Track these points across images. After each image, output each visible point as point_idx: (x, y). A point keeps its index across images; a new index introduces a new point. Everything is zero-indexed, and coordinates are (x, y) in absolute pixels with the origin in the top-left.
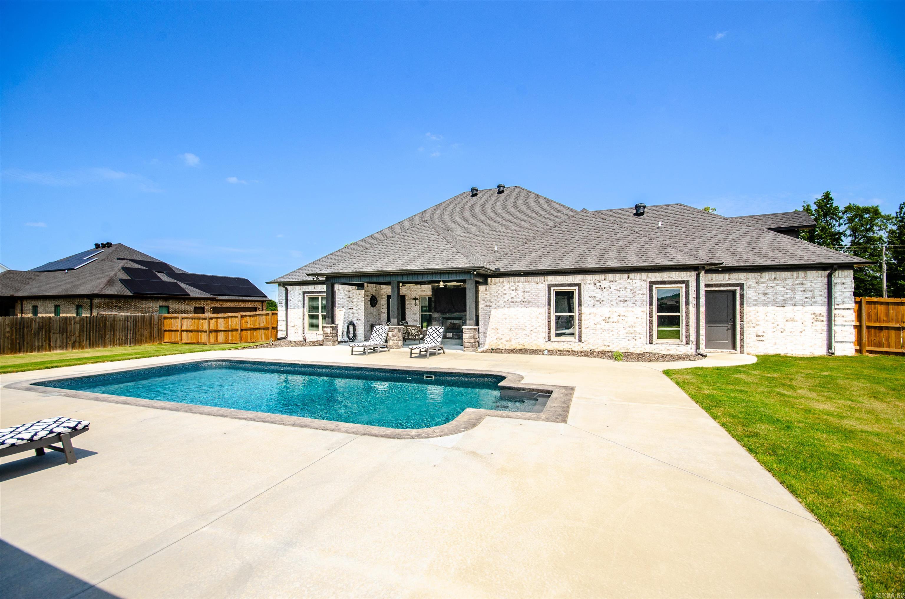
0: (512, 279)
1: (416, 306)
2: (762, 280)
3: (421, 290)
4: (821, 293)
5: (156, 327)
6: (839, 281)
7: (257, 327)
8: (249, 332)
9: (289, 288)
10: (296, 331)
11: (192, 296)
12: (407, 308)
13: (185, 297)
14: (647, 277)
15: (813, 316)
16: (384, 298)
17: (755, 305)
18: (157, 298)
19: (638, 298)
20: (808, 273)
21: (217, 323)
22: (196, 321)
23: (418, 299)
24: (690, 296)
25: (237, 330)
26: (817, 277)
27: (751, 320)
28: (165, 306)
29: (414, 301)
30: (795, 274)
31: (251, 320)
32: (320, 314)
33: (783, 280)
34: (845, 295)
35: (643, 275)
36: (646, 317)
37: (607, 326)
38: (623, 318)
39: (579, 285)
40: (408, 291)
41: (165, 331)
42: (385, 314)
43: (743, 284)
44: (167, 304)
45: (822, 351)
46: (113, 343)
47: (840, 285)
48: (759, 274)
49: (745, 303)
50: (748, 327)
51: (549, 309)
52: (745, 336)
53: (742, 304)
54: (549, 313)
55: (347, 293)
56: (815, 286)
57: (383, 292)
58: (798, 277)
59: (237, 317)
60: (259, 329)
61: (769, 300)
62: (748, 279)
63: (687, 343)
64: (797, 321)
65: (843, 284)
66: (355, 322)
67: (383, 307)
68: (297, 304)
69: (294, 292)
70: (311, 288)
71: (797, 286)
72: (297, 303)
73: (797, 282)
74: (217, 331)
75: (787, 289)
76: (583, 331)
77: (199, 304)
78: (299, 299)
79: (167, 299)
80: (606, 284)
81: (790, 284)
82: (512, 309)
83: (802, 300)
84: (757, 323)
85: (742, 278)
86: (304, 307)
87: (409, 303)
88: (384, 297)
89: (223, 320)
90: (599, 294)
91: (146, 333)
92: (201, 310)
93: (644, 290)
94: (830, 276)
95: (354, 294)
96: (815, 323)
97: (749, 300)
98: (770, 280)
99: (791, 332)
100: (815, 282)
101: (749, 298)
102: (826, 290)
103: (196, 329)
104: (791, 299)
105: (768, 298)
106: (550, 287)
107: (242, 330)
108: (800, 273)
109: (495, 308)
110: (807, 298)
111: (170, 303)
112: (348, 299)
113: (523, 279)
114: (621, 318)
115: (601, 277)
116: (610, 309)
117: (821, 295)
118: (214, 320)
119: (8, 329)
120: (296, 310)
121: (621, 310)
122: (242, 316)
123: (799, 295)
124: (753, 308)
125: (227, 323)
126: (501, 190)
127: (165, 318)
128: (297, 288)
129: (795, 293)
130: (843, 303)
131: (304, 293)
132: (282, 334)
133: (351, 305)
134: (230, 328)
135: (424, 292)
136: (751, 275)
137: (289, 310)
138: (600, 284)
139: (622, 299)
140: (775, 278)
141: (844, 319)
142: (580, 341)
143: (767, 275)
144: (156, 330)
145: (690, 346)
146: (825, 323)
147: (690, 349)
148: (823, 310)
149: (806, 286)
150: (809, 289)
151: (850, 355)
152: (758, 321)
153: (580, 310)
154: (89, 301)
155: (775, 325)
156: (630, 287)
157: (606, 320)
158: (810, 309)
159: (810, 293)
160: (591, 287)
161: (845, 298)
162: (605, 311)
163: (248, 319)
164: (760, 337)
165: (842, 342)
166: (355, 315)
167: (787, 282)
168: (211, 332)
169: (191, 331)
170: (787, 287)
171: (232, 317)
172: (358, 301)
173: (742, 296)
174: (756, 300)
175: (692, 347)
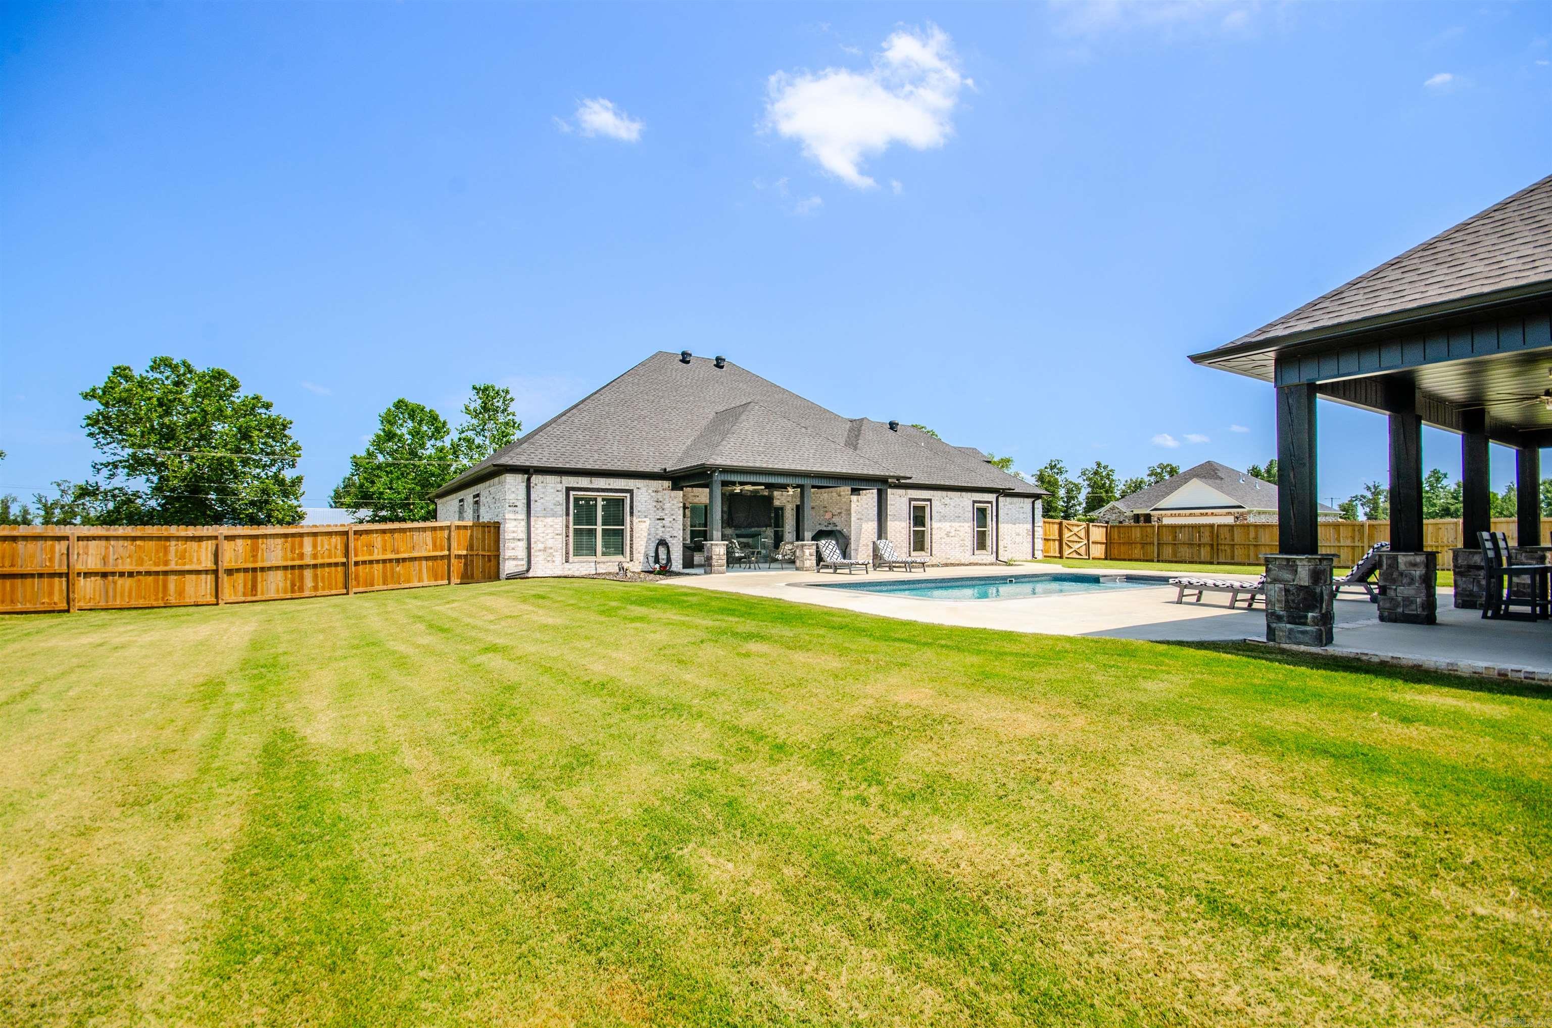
4: (1030, 515)
6: (1037, 507)
9: (534, 478)
10: (549, 559)
14: (972, 496)
15: (1027, 531)
17: (1004, 522)
19: (966, 514)
20: (1025, 499)
21: (254, 550)
26: (1028, 503)
27: (1003, 533)
30: (1019, 499)
31: (385, 541)
32: (599, 528)
33: (1015, 504)
34: (1039, 517)
35: (970, 495)
36: (970, 531)
37: (948, 540)
39: (930, 500)
47: (1037, 510)
48: (1007, 498)
51: (909, 523)
54: (909, 527)
55: (653, 494)
56: (1027, 510)
58: (1021, 502)
59: (342, 533)
60: (412, 559)
63: (992, 553)
64: (1020, 535)
66: (669, 540)
68: (552, 509)
69: (545, 487)
70: (584, 482)
71: (1020, 509)
72: (553, 507)
73: (1020, 506)
74: (251, 570)
75: (1016, 511)
76: (934, 545)
78: (557, 499)
80: (947, 501)
81: (1017, 507)
83: (1022, 519)
86: (568, 514)
89: (279, 541)
90: (943, 510)
93: (970, 507)
94: (1033, 503)
95: (667, 497)
96: (1028, 536)
98: (1009, 503)
99: (1018, 544)
100: (1028, 506)
102: (1032, 513)
104: (1018, 518)
105: (1009, 517)
106: (909, 500)
108: (1022, 499)
112: (655, 504)
114: (957, 532)
115: (944, 493)
116: (950, 524)
118: (239, 542)
120: (549, 520)
121: (956, 525)
123: (1021, 516)
128: (551, 479)
129: (1019, 514)
130: (1038, 522)
131: (568, 490)
132: (517, 566)
133: (661, 514)
137: (532, 519)
138: (943, 500)
139: (957, 515)
141: (1039, 534)
142: (931, 554)
146: (1032, 536)
147: (992, 558)
148: (1030, 526)
149: (1024, 509)
150: (1025, 511)
153: (930, 525)
155: (1011, 538)
156: (961, 505)
158: (1025, 526)
159: (1026, 515)
160: (938, 503)
161: (1039, 519)
163: (377, 539)
165: (1038, 550)
166: (667, 529)
168: (224, 572)
169: (127, 575)
170: (1016, 509)
172: (673, 507)
175: (994, 555)
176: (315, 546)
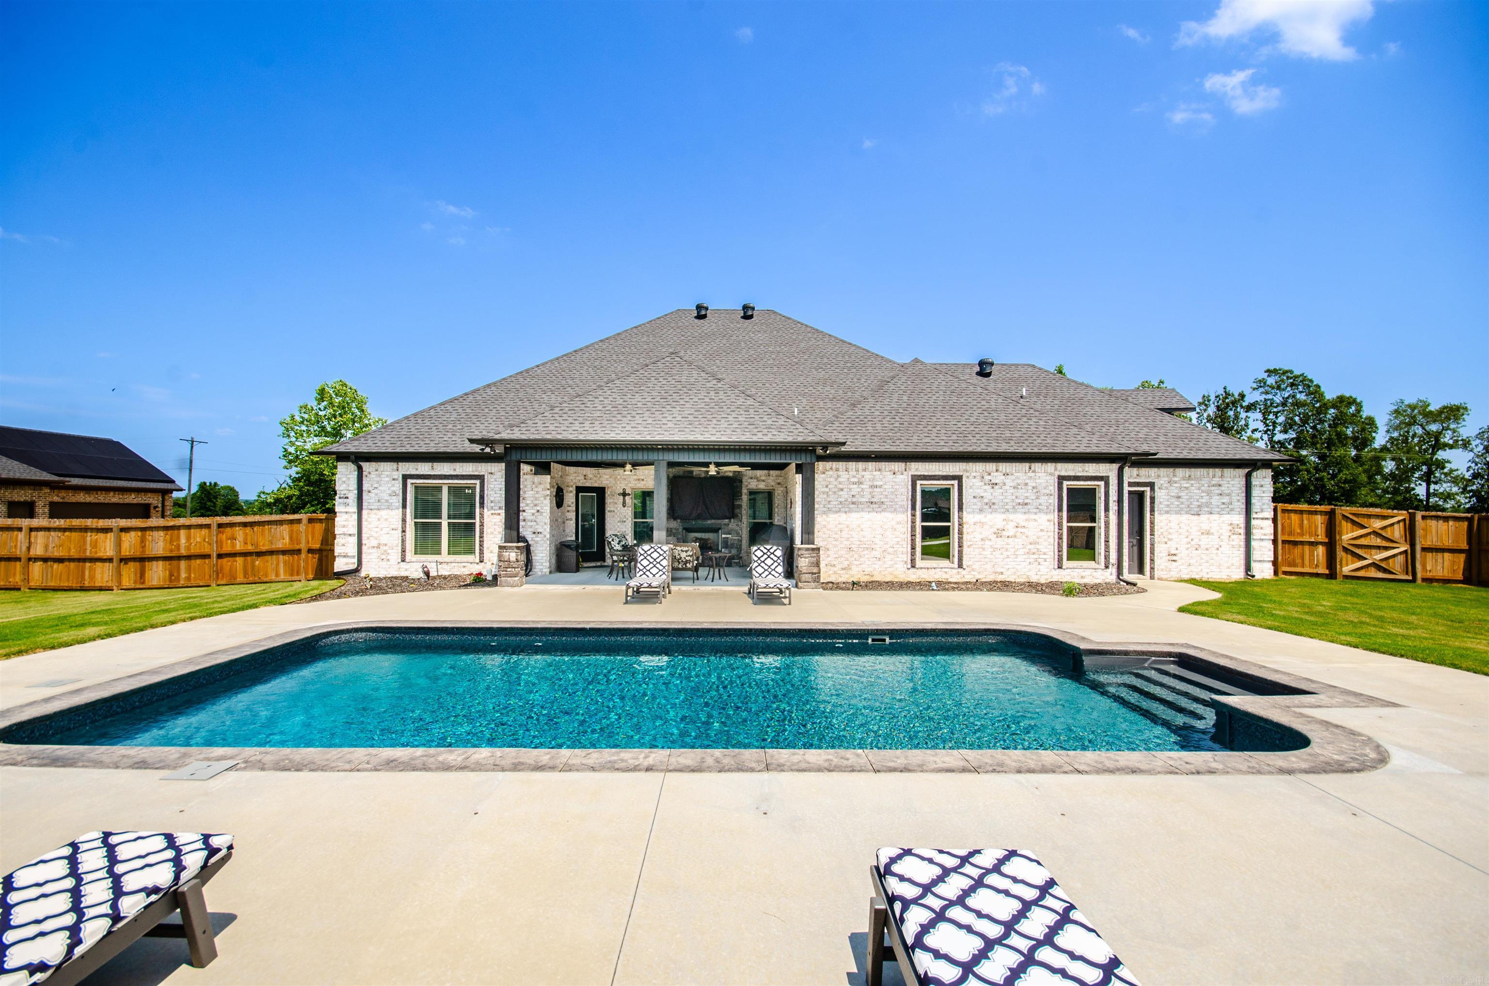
0: (852, 465)
1: (624, 506)
2: (1175, 479)
3: (635, 477)
4: (1238, 498)
6: (1257, 483)
7: (264, 548)
8: (240, 560)
9: (366, 466)
10: (383, 557)
12: (609, 511)
14: (1056, 469)
15: (1230, 528)
16: (571, 492)
17: (1167, 512)
19: (1043, 500)
20: (1225, 470)
21: (143, 540)
23: (629, 494)
24: (1111, 499)
26: (1235, 477)
27: (1162, 533)
29: (622, 497)
30: (1211, 471)
31: (246, 535)
32: (445, 523)
33: (1198, 479)
34: (1264, 501)
35: (1050, 467)
36: (1053, 528)
37: (1000, 542)
38: (1023, 530)
39: (959, 478)
40: (611, 479)
42: (572, 522)
43: (1154, 483)
45: (1238, 574)
47: (1258, 488)
48: (1172, 470)
49: (1156, 509)
50: (1159, 542)
51: (913, 515)
52: (1156, 554)
53: (1152, 510)
54: (913, 522)
56: (1232, 489)
57: (570, 479)
58: (1214, 476)
59: (208, 526)
60: (271, 553)
61: (1183, 506)
62: (1159, 476)
63: (1107, 567)
64: (1213, 534)
65: (1262, 486)
66: (529, 537)
67: (569, 508)
68: (387, 501)
69: (379, 476)
70: (424, 468)
71: (1213, 488)
72: (388, 498)
73: (1213, 482)
74: (142, 560)
75: (1203, 492)
76: (965, 550)
77: (21, 495)
78: (393, 489)
80: (998, 478)
81: (1206, 485)
82: (854, 515)
83: (1218, 506)
84: (1170, 537)
85: (1153, 475)
86: (404, 506)
87: (611, 501)
88: (571, 489)
89: (162, 533)
90: (988, 494)
92: (28, 510)
93: (1051, 488)
94: (1248, 476)
96: (1233, 537)
97: (1161, 506)
98: (1184, 479)
99: (1207, 549)
100: (1233, 482)
101: (1161, 503)
102: (1244, 494)
103: (73, 553)
104: (1208, 504)
105: (1182, 503)
106: (915, 479)
107: (220, 556)
108: (1217, 470)
110: (1223, 503)
113: (871, 465)
114: (1020, 530)
115: (991, 466)
116: (1003, 516)
117: (1238, 501)
118: (133, 534)
120: (384, 513)
121: (1019, 518)
122: (220, 526)
123: (1216, 500)
124: (1165, 516)
125: (174, 540)
126: (747, 313)
128: (387, 468)
129: (1211, 498)
130: (1262, 511)
131: (405, 477)
132: (347, 564)
134: (183, 552)
135: (642, 483)
136: (1163, 471)
137: (365, 513)
138: (989, 477)
139: (1021, 501)
140: (1190, 476)
141: (1263, 531)
142: (960, 566)
143: (1181, 472)
145: (1109, 570)
146: (1243, 537)
147: (1110, 575)
148: (1239, 519)
149: (1223, 488)
150: (1226, 492)
151: (1268, 578)
152: (1170, 534)
153: (960, 518)
155: (1189, 540)
156: (1032, 484)
157: (998, 534)
158: (1227, 518)
159: (1227, 498)
160: (977, 482)
161: (1264, 504)
162: (996, 519)
163: (239, 532)
164: (1172, 557)
165: (1260, 561)
166: (529, 524)
167: (1203, 482)
168: (124, 560)
169: (60, 560)
170: (1203, 488)
171: (189, 527)
172: (537, 496)
173: (1153, 499)
174: (1168, 506)
175: (1113, 570)
176: (188, 538)
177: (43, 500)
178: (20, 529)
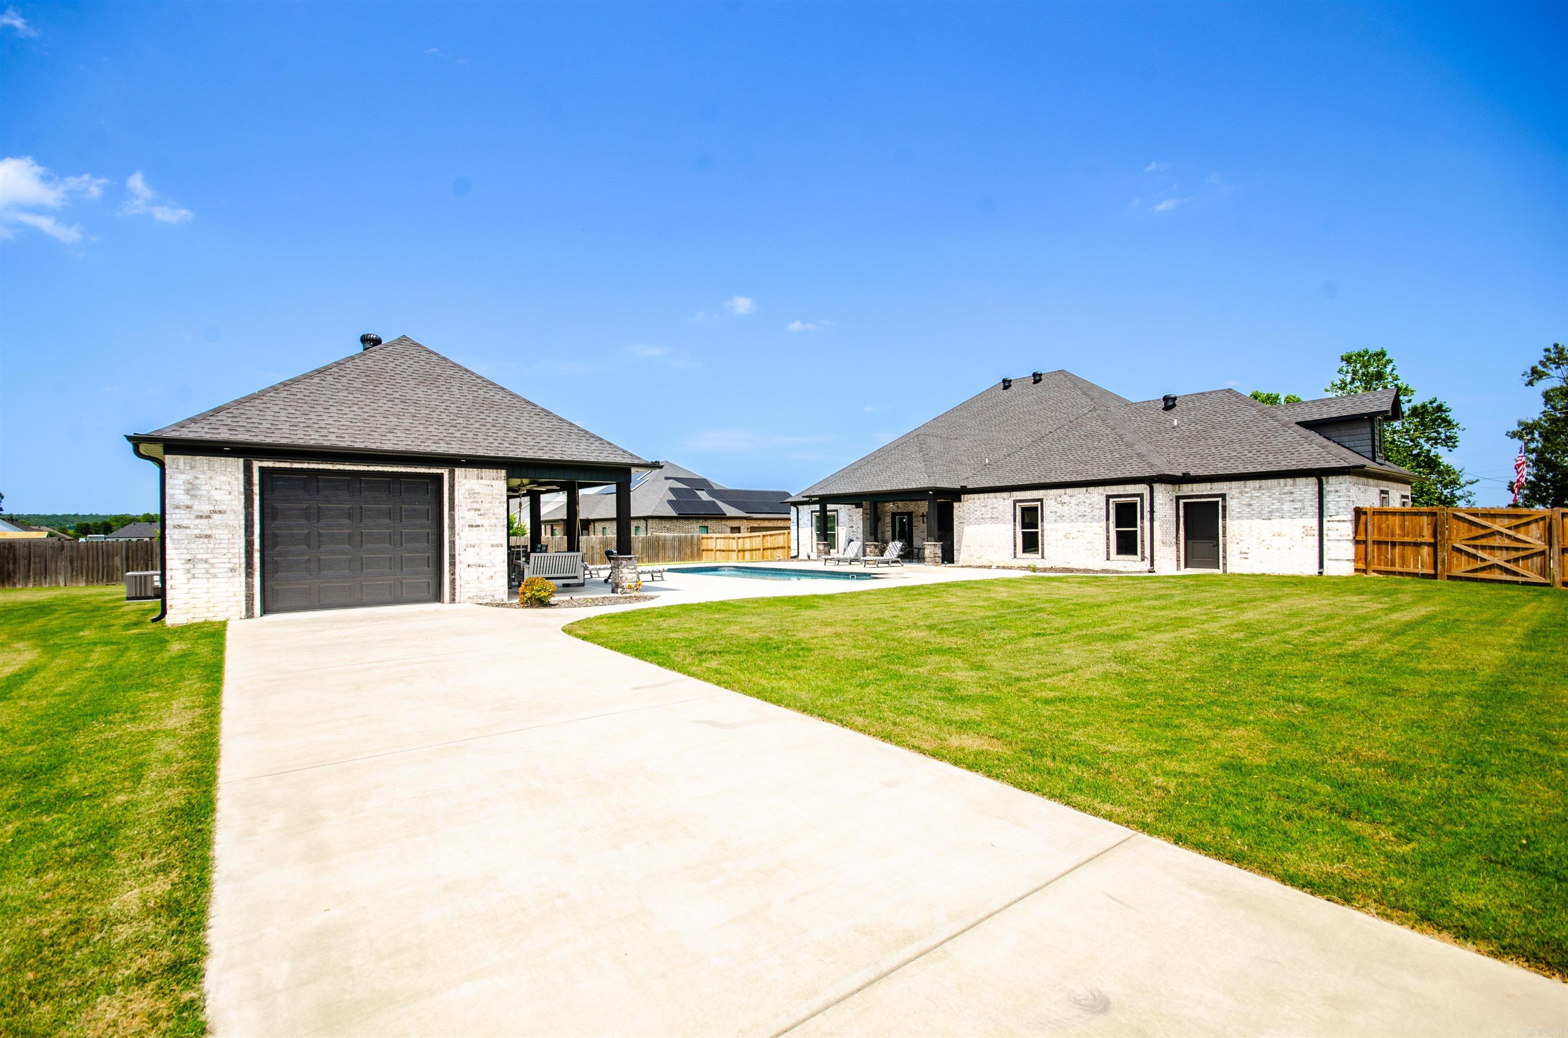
0: (982, 495)
1: (923, 523)
2: (1246, 490)
4: (1312, 503)
5: (696, 546)
6: (1332, 489)
7: (776, 546)
8: (769, 551)
9: (800, 507)
10: (806, 550)
11: (728, 515)
12: (914, 526)
13: (721, 517)
14: (1104, 491)
15: (1303, 530)
17: (1239, 518)
18: (697, 518)
19: (1096, 512)
20: (1297, 479)
22: (727, 540)
24: (1145, 510)
25: (759, 550)
26: (1307, 485)
27: (1234, 536)
28: (705, 527)
29: (922, 518)
30: (1282, 481)
33: (1269, 489)
34: (1340, 505)
35: (1101, 489)
36: (1104, 532)
37: (1067, 542)
38: (1083, 534)
39: (1041, 500)
41: (703, 550)
42: (889, 533)
43: (1225, 494)
44: (706, 524)
45: (1315, 571)
46: (664, 559)
47: (1333, 494)
48: (1243, 482)
49: (1227, 516)
50: (1231, 543)
51: (1015, 525)
52: (1228, 553)
53: (1224, 517)
54: (1015, 529)
56: (1305, 495)
57: (887, 509)
58: (1286, 485)
59: (759, 536)
60: (778, 548)
61: (1254, 512)
62: (1231, 488)
63: (1143, 560)
64: (1284, 535)
65: (1337, 491)
68: (807, 523)
69: (804, 512)
71: (1285, 496)
73: (1285, 491)
74: (744, 551)
75: (1274, 499)
76: (1046, 547)
77: (735, 524)
78: (808, 518)
79: (706, 519)
81: (1277, 494)
82: (983, 526)
83: (1290, 512)
84: (1242, 538)
85: (1225, 487)
86: (812, 525)
87: (916, 520)
90: (1059, 509)
91: (688, 552)
92: (737, 530)
93: (1102, 504)
94: (1321, 483)
96: (1305, 538)
97: (1233, 513)
98: (1255, 489)
99: (1279, 549)
100: (1305, 490)
101: (1232, 510)
102: (1317, 500)
103: (727, 548)
104: (1278, 510)
105: (1253, 510)
106: (1015, 502)
107: (764, 549)
108: (1288, 480)
109: (968, 525)
110: (1296, 509)
111: (708, 523)
113: (992, 495)
114: (1080, 533)
115: (1061, 491)
116: (1070, 524)
117: (1312, 506)
119: (598, 546)
120: (806, 529)
121: (1080, 525)
122: (763, 536)
123: (1287, 506)
124: (1237, 521)
125: (751, 542)
126: (1037, 379)
127: (703, 538)
128: (806, 507)
129: (1282, 504)
130: (1337, 514)
131: (812, 512)
132: (795, 553)
136: (1234, 484)
137: (800, 529)
138: (1060, 499)
139: (1081, 514)
140: (1260, 487)
141: (1338, 533)
142: (1043, 557)
143: (1251, 484)
144: (696, 549)
145: (1145, 563)
146: (1317, 538)
147: (1146, 566)
148: (1315, 522)
149: (1295, 495)
150: (1298, 498)
151: (1344, 574)
152: (1241, 536)
153: (1042, 526)
154: (645, 522)
155: (1261, 541)
156: (1088, 501)
157: (1066, 536)
158: (1299, 522)
159: (1300, 503)
160: (1053, 502)
161: (1340, 508)
162: (1064, 527)
164: (1244, 555)
165: (1336, 560)
167: (1274, 491)
168: (739, 551)
169: (723, 551)
170: (1274, 496)
171: (755, 537)
173: (1224, 508)
174: (1239, 512)
177: (744, 525)
178: (712, 538)
